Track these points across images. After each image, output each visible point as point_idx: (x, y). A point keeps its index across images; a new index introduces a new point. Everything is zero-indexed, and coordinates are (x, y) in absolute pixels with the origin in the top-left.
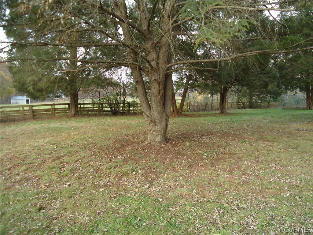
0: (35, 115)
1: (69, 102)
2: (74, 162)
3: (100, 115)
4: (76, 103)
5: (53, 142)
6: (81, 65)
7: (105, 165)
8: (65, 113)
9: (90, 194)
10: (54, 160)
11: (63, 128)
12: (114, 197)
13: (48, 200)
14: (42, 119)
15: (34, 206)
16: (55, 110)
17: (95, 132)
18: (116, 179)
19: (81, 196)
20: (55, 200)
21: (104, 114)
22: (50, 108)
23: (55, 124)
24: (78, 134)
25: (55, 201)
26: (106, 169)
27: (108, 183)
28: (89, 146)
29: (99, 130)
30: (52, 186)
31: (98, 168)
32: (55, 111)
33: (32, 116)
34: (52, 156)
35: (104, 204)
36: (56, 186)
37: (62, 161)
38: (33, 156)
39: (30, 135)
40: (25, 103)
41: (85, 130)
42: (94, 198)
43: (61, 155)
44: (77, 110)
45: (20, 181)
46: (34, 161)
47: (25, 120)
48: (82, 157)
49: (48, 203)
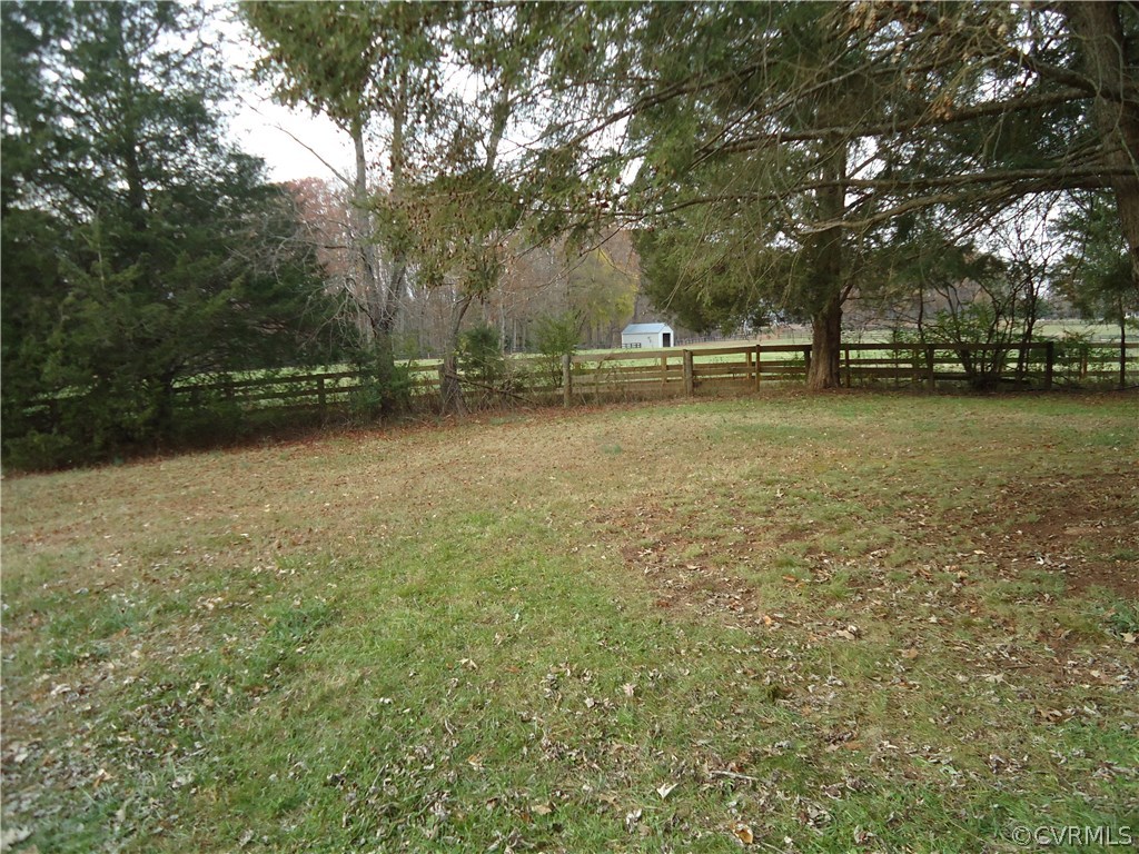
0: (697, 385)
1: (809, 342)
2: (855, 554)
3: (919, 391)
4: (834, 345)
5: (767, 476)
6: (858, 202)
7: (981, 583)
8: (793, 377)
9: (944, 683)
10: (783, 538)
11: (791, 430)
12: (1051, 718)
13: (795, 670)
14: (719, 396)
15: (754, 678)
16: (761, 366)
17: (913, 454)
18: (1047, 649)
19: (911, 683)
20: (816, 674)
21: (937, 385)
22: (744, 360)
23: (763, 416)
24: (850, 455)
25: (817, 678)
26: (991, 601)
27: (1010, 654)
28: (901, 503)
29: (925, 446)
30: (795, 625)
31: (954, 590)
32: (760, 370)
33: (690, 385)
34: (776, 524)
35: (1014, 736)
36: (809, 628)
37: (812, 544)
38: (714, 515)
39: (693, 446)
40: (659, 345)
41: (872, 442)
42: (964, 701)
43: (805, 522)
44: (834, 371)
45: (692, 589)
46: (720, 532)
47: (671, 397)
48: (882, 540)
49: (797, 682)
